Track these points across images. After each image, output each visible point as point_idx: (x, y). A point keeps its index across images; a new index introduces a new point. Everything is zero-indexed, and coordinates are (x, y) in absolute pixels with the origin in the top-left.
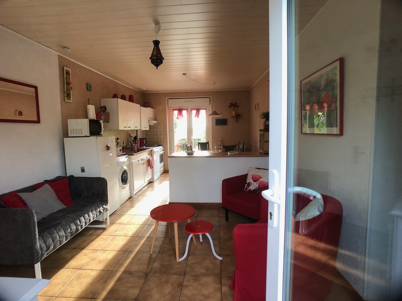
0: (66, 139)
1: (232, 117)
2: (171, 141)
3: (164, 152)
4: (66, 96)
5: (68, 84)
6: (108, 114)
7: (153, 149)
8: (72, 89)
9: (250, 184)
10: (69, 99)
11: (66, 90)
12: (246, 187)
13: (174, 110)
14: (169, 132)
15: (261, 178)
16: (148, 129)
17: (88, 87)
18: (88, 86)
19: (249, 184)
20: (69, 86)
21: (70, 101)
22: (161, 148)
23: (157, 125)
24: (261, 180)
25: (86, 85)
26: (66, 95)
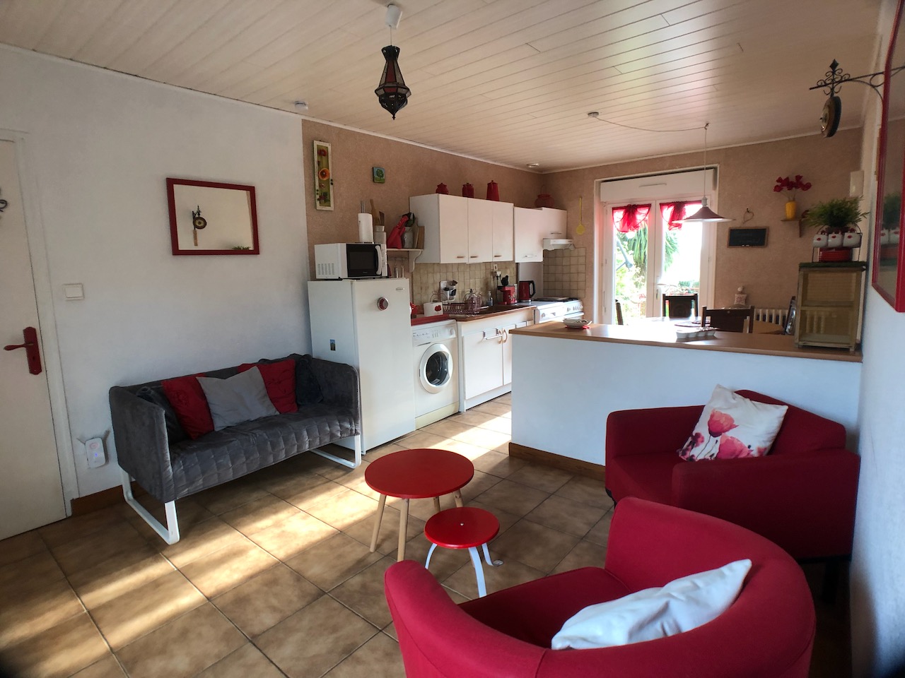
0: (311, 284)
1: (786, 220)
2: (604, 290)
3: (583, 314)
4: (318, 200)
5: (323, 174)
6: (422, 229)
7: (539, 308)
8: (332, 184)
9: (700, 439)
10: (327, 204)
11: (317, 188)
12: (685, 446)
13: (614, 209)
14: (601, 265)
15: (732, 426)
16: (540, 259)
17: (376, 176)
18: (375, 174)
19: (696, 440)
20: (325, 179)
21: (328, 208)
22: (575, 304)
23: (572, 248)
24: (730, 434)
25: (371, 170)
26: (318, 197)
